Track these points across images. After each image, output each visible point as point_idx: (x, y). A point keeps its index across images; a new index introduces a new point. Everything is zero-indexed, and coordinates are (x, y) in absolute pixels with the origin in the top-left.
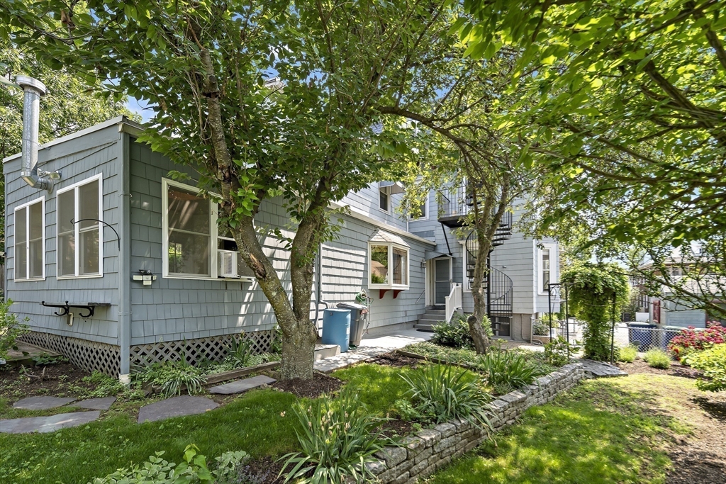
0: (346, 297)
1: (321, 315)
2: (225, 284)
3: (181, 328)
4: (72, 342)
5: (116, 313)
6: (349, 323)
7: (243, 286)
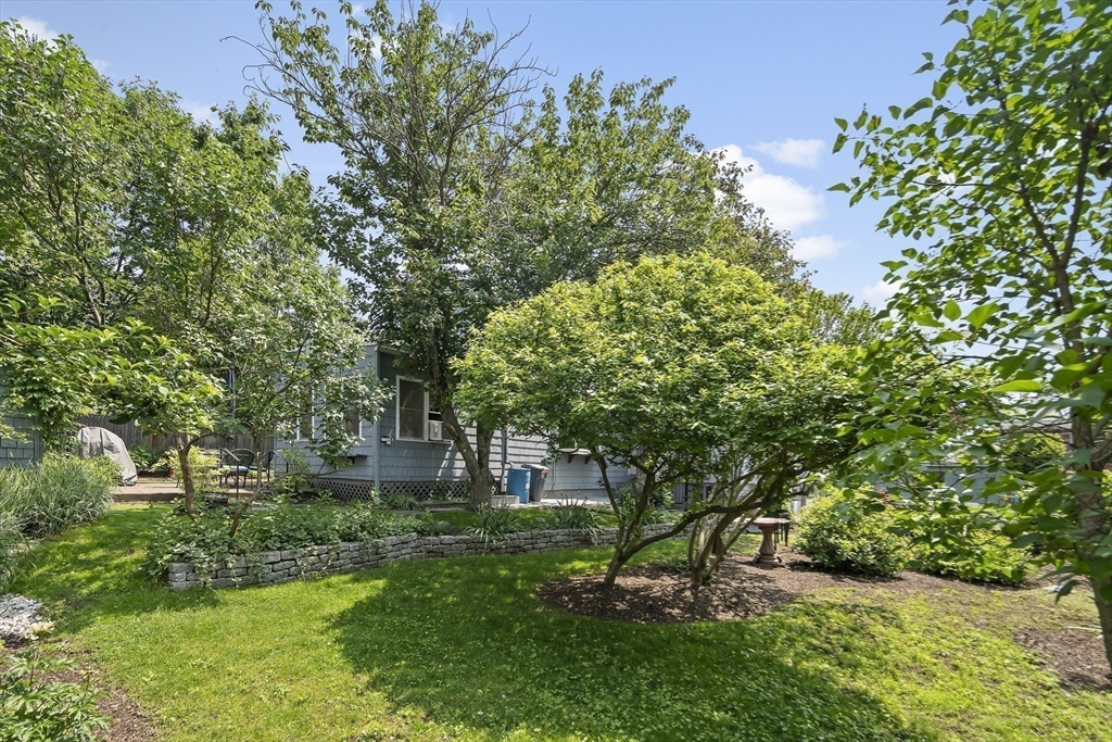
0: (532, 459)
1: (506, 473)
2: (433, 445)
3: (412, 474)
4: (336, 482)
5: (370, 461)
6: (529, 479)
7: (445, 447)
